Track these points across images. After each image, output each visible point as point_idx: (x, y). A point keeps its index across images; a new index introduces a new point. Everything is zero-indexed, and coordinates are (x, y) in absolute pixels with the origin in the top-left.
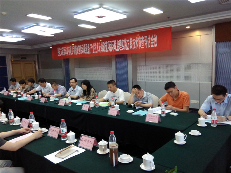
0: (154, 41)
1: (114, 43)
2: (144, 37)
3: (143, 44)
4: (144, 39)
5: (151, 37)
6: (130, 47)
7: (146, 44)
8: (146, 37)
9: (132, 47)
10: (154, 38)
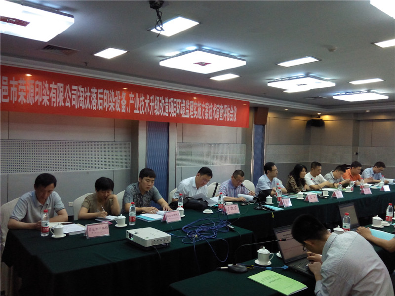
0: (233, 114)
1: (181, 103)
2: (223, 105)
3: (222, 114)
4: (223, 109)
5: (230, 108)
6: (205, 116)
7: (225, 115)
8: (226, 106)
9: (208, 116)
10: (234, 110)
